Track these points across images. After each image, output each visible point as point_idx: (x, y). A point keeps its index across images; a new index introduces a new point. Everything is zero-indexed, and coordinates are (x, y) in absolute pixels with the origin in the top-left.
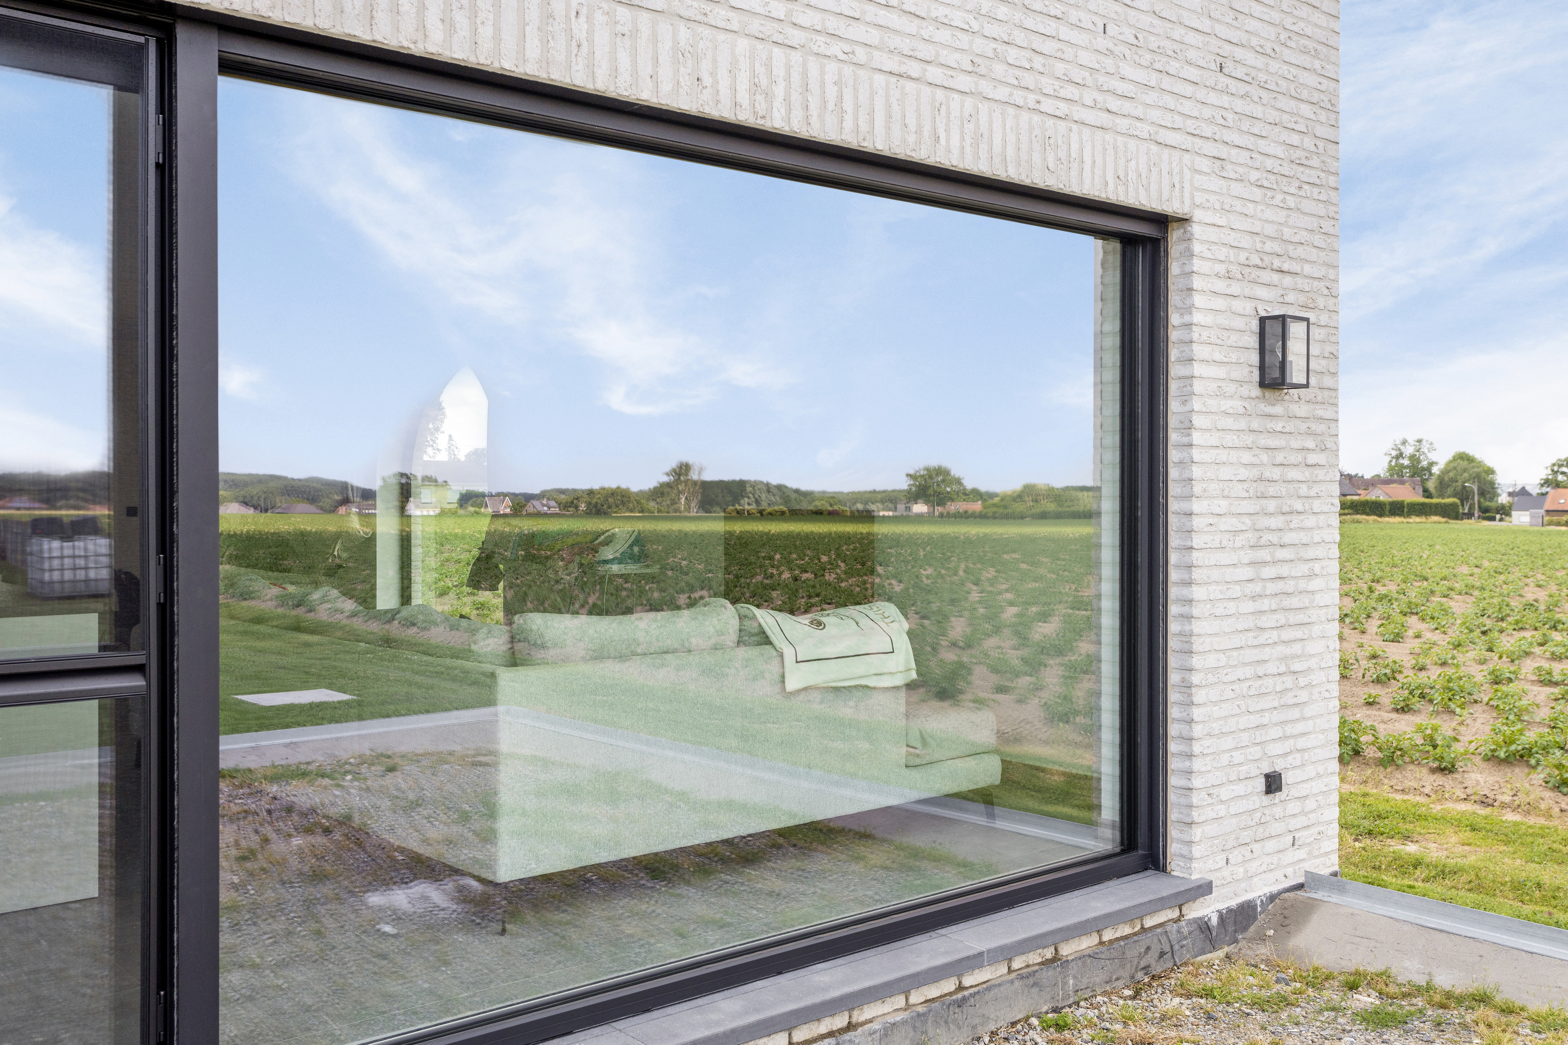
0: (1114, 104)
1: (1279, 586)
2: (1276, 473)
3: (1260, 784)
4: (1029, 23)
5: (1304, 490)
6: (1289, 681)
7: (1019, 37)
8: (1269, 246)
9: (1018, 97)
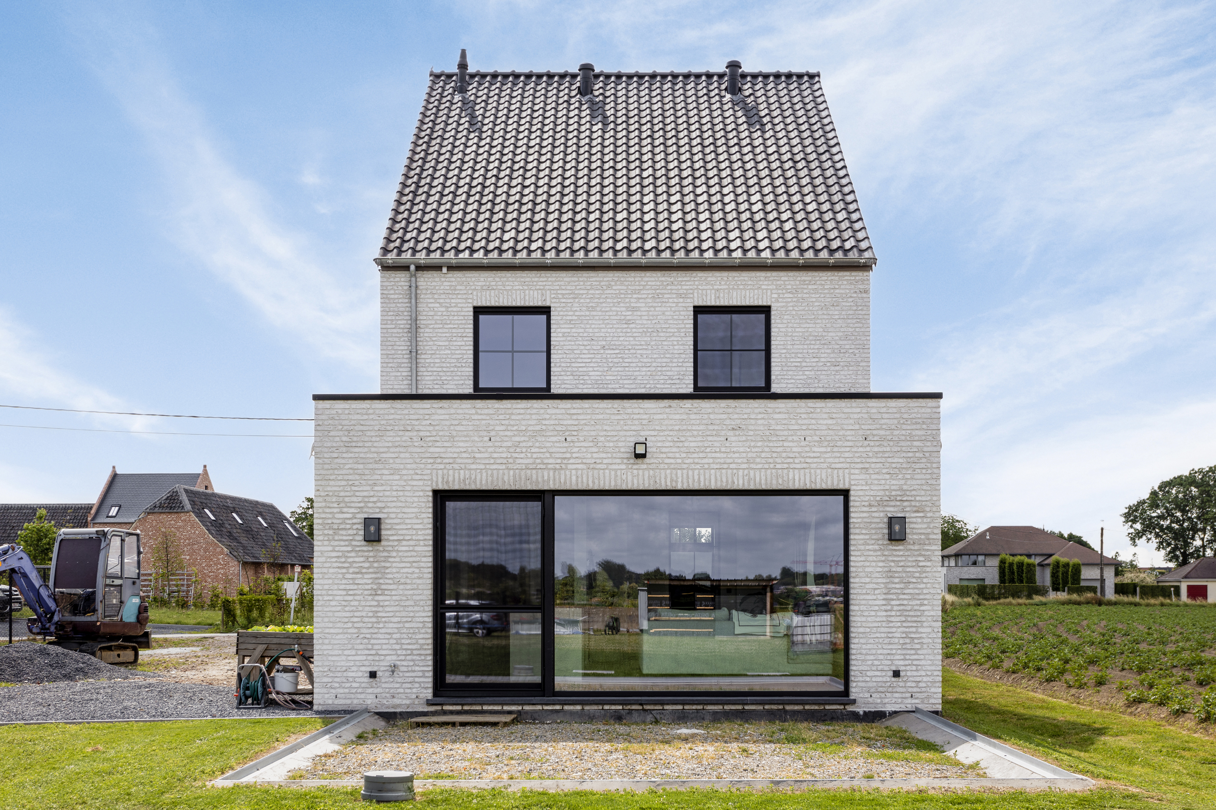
0: (808, 460)
1: (902, 608)
2: (900, 569)
3: (891, 673)
4: (771, 444)
5: (917, 575)
6: (908, 641)
7: (767, 449)
8: (894, 493)
9: (766, 466)
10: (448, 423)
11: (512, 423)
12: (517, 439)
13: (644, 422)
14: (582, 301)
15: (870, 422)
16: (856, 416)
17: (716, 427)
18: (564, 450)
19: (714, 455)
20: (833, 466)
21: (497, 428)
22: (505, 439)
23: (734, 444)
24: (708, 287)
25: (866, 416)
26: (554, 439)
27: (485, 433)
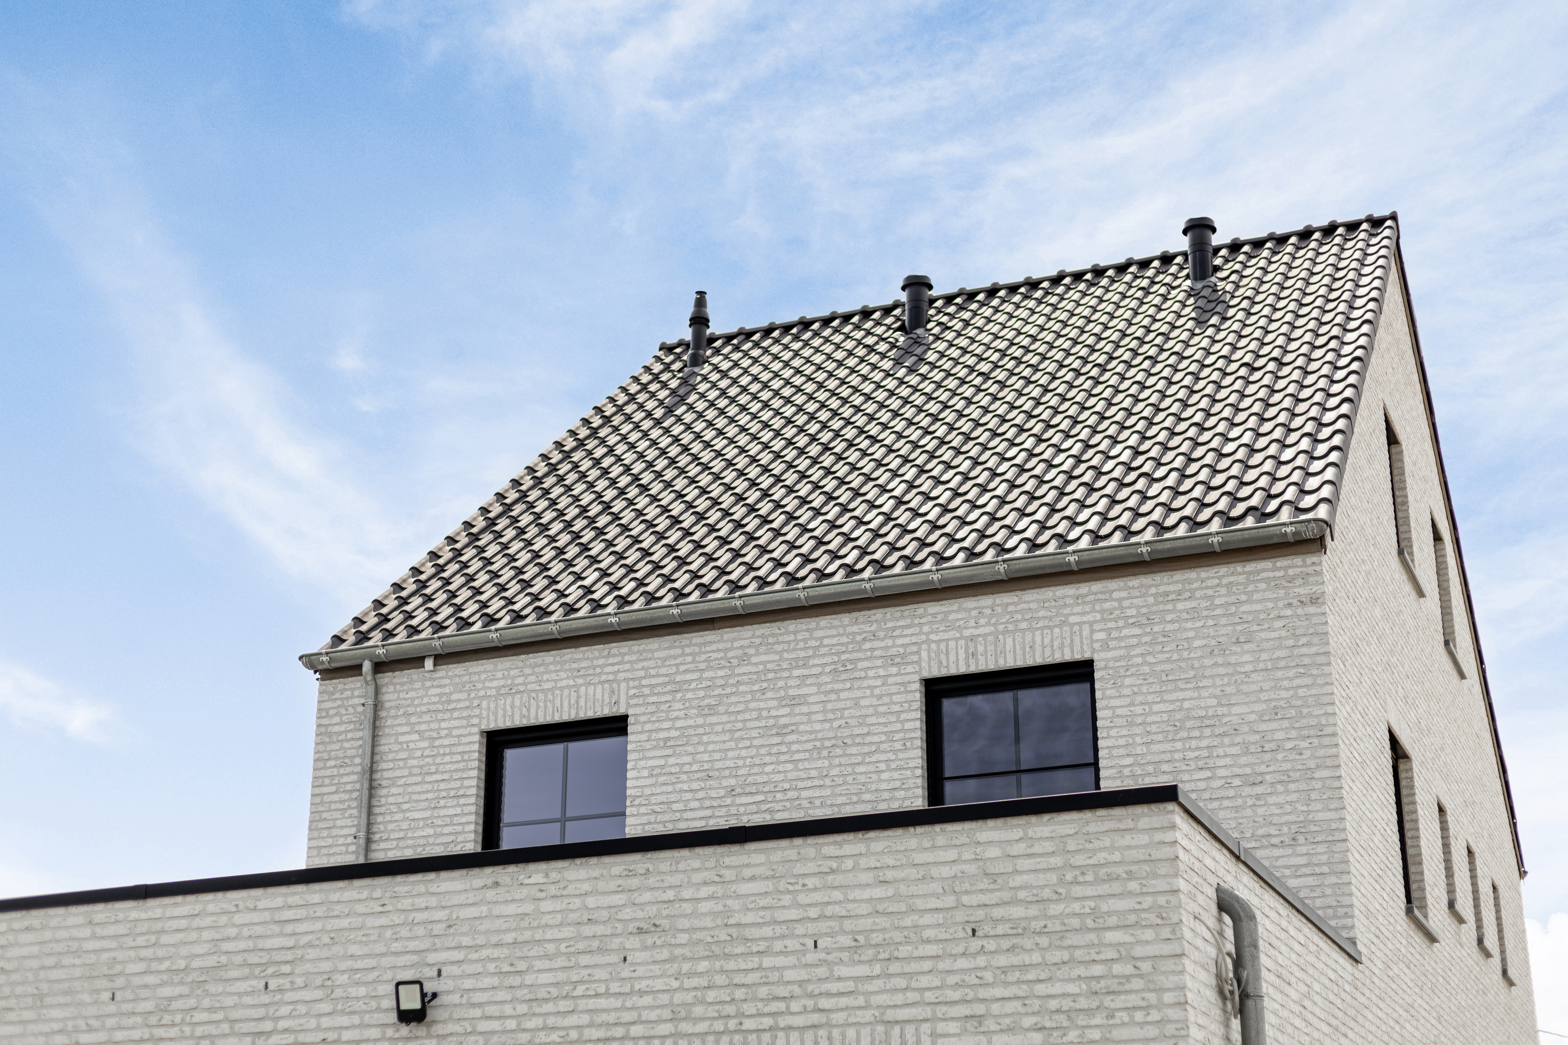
10: (35, 964)
11: (160, 953)
12: (166, 992)
13: (438, 929)
14: (689, 695)
15: (984, 884)
16: (946, 871)
17: (600, 930)
18: (261, 1012)
19: (592, 1003)
20: (890, 1015)
21: (132, 968)
22: (144, 993)
23: (641, 971)
24: (951, 634)
25: (972, 869)
26: (242, 986)
27: (103, 983)
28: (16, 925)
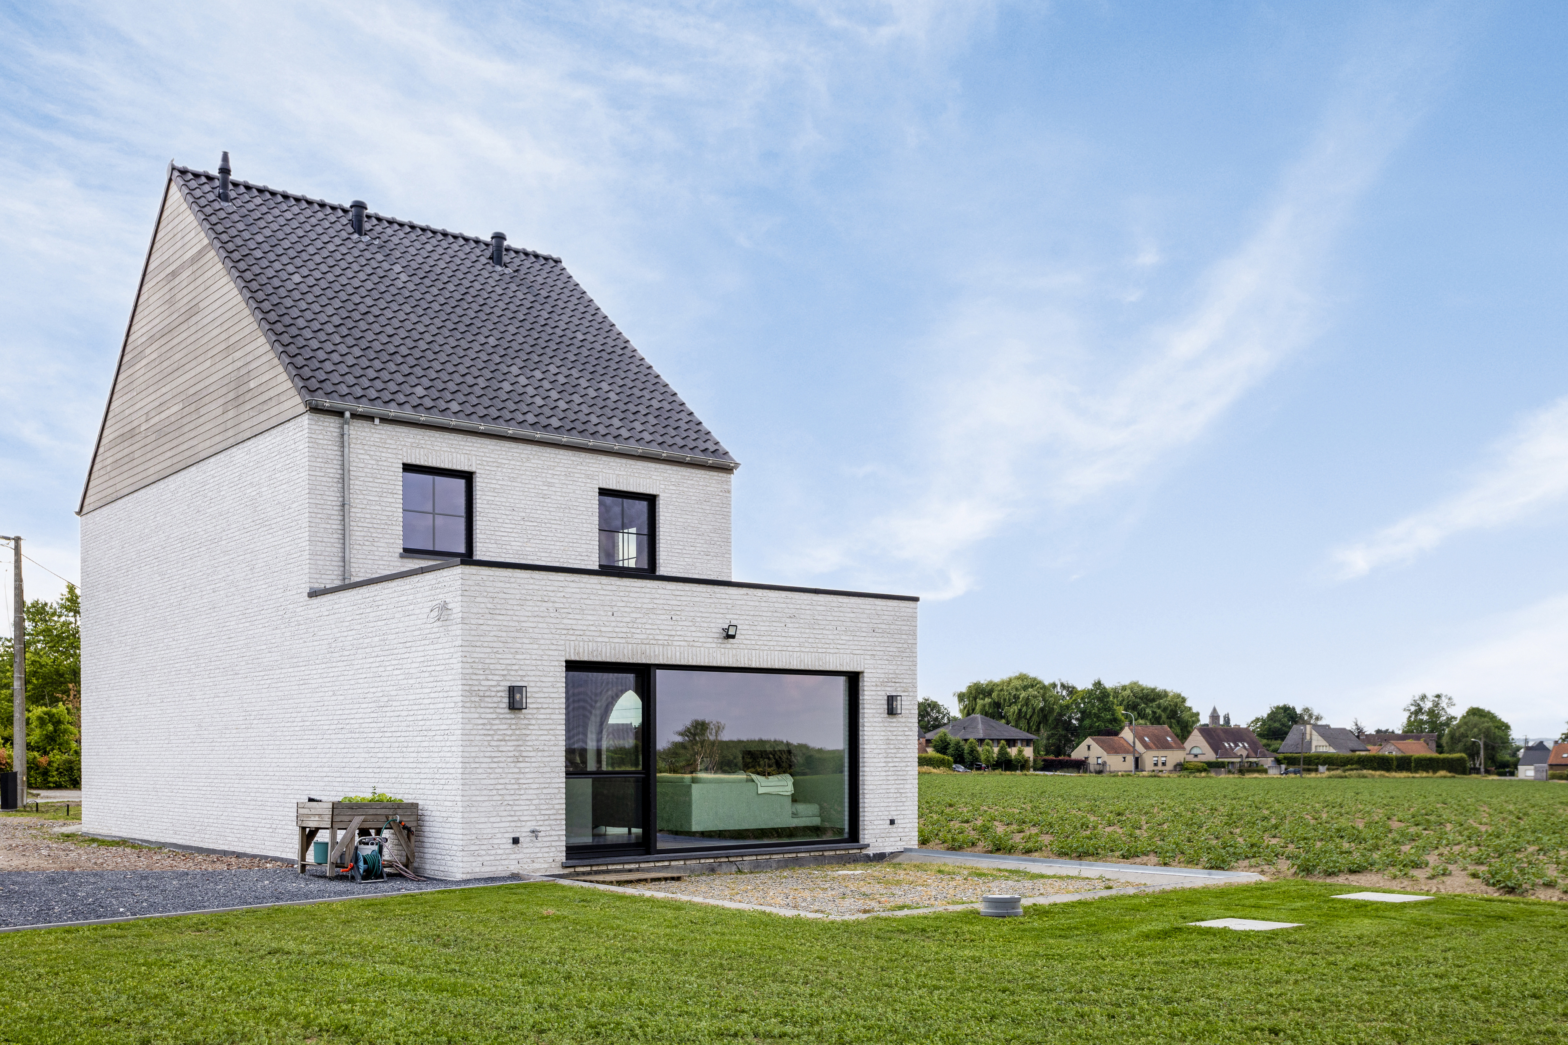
0: (839, 647)
1: (895, 769)
2: (894, 738)
3: (889, 822)
4: (815, 632)
5: (904, 742)
6: (898, 795)
7: (812, 636)
8: (891, 676)
9: (812, 650)
10: (578, 596)
11: (630, 600)
12: (634, 615)
13: (729, 607)
14: (504, 470)
15: (876, 617)
16: (868, 611)
17: (779, 615)
18: (670, 628)
19: (777, 638)
20: (855, 652)
21: (619, 604)
22: (625, 614)
23: (791, 630)
24: (611, 471)
25: (874, 612)
26: (663, 617)
27: (609, 608)
28: (568, 579)
